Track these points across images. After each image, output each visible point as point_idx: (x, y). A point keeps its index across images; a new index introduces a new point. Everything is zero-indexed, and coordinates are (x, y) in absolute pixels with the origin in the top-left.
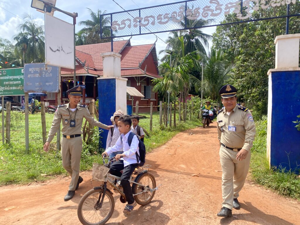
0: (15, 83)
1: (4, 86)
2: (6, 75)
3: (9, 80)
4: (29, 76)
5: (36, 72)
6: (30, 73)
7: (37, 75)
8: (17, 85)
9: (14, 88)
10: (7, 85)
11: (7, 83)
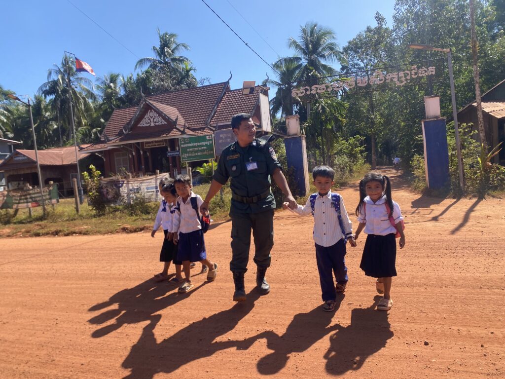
0: (200, 148)
1: (189, 152)
2: (190, 143)
3: (194, 147)
4: (220, 141)
6: (221, 138)
7: (229, 140)
8: (202, 151)
9: (199, 154)
11: (191, 150)
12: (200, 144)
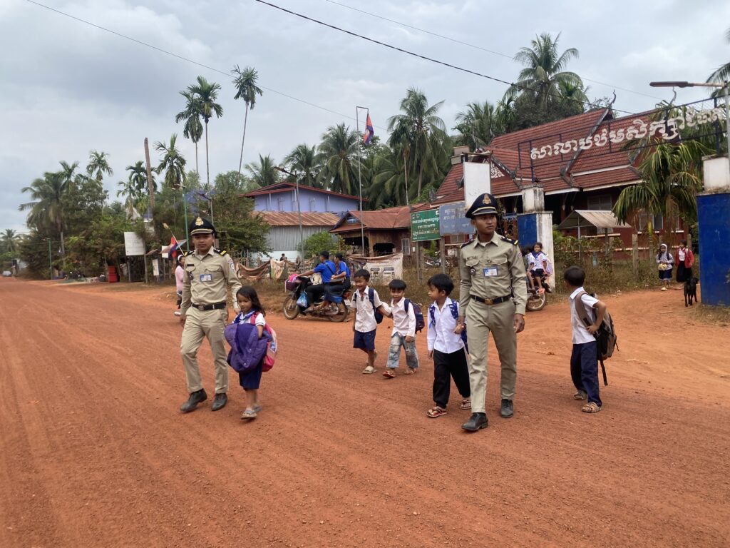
0: (429, 226)
1: (418, 230)
2: (420, 219)
3: (423, 224)
4: (445, 218)
5: (451, 214)
6: (446, 215)
7: (453, 217)
8: (431, 229)
9: (428, 232)
10: (421, 229)
11: (421, 227)
12: (429, 220)
